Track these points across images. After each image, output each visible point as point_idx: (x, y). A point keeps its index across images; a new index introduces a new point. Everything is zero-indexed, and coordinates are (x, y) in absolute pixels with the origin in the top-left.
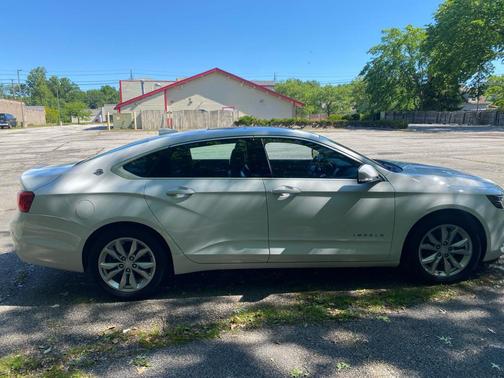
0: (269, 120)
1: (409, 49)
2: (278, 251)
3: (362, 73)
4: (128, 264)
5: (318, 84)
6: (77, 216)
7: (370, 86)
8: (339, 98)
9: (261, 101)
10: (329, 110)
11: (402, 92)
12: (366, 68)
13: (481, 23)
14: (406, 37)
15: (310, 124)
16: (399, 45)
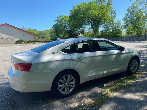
0: (28, 41)
1: (65, 21)
2: (105, 72)
3: (53, 27)
4: (67, 84)
5: (37, 30)
6: (50, 69)
7: (55, 31)
8: (46, 35)
9: (24, 35)
10: (43, 38)
11: (64, 33)
12: (54, 26)
13: (83, 16)
14: (64, 18)
15: (42, 42)
16: (62, 20)
